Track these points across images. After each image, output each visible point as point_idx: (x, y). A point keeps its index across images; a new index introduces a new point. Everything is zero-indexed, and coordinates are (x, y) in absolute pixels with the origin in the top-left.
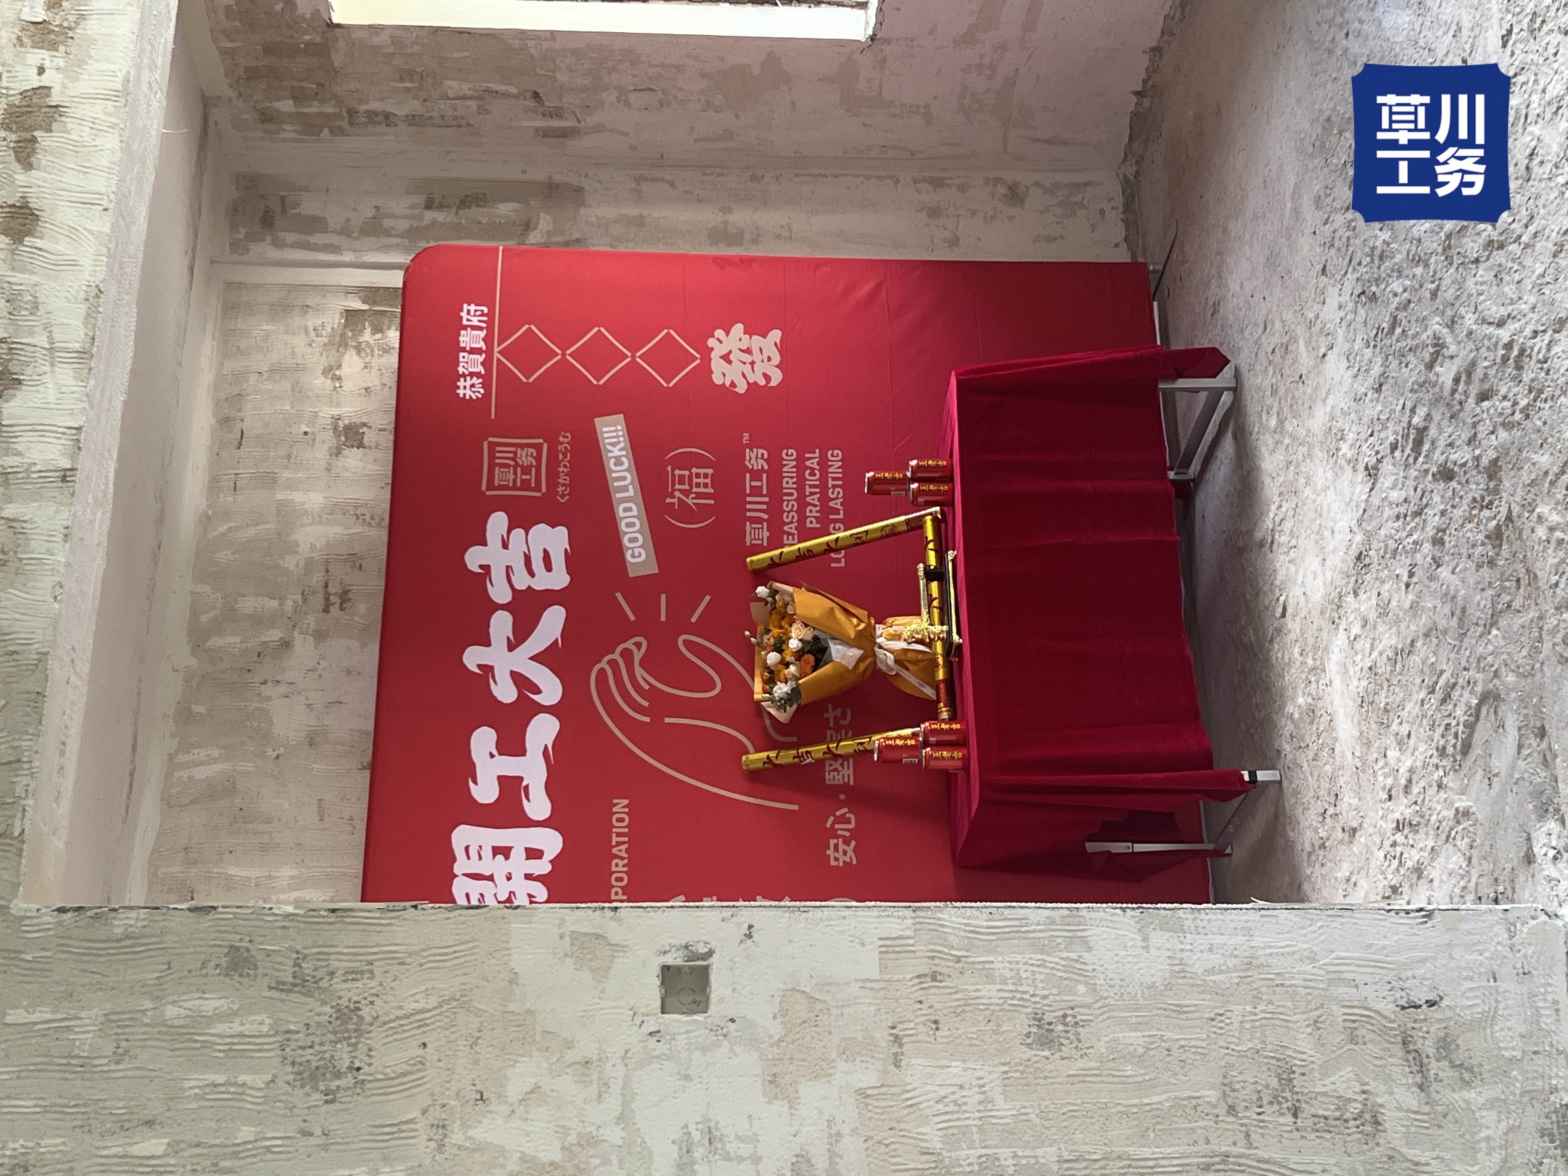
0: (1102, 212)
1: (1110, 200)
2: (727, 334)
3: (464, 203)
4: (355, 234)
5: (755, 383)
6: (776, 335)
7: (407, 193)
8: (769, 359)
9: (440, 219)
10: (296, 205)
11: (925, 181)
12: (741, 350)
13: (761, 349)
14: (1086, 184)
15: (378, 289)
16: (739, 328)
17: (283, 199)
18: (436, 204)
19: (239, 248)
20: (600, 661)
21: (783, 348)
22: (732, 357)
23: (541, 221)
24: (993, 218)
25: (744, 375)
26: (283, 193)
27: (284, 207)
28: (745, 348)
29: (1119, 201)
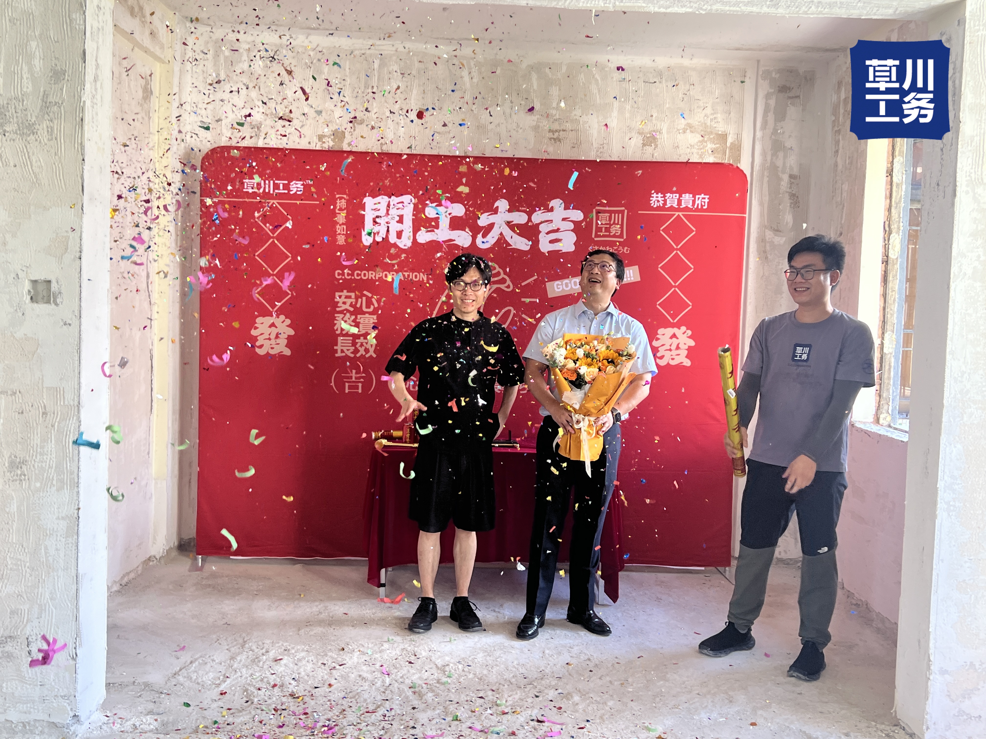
2: (689, 337)
3: (793, 196)
4: (773, 137)
5: (658, 351)
6: (687, 363)
7: (800, 164)
8: (673, 359)
9: (782, 183)
10: (793, 104)
12: (678, 344)
13: (679, 355)
15: (740, 150)
16: (692, 343)
17: (799, 97)
18: (792, 180)
19: (767, 74)
20: (500, 267)
21: (679, 366)
22: (674, 339)
23: (780, 238)
25: (663, 345)
26: (801, 97)
27: (792, 98)
28: (680, 346)
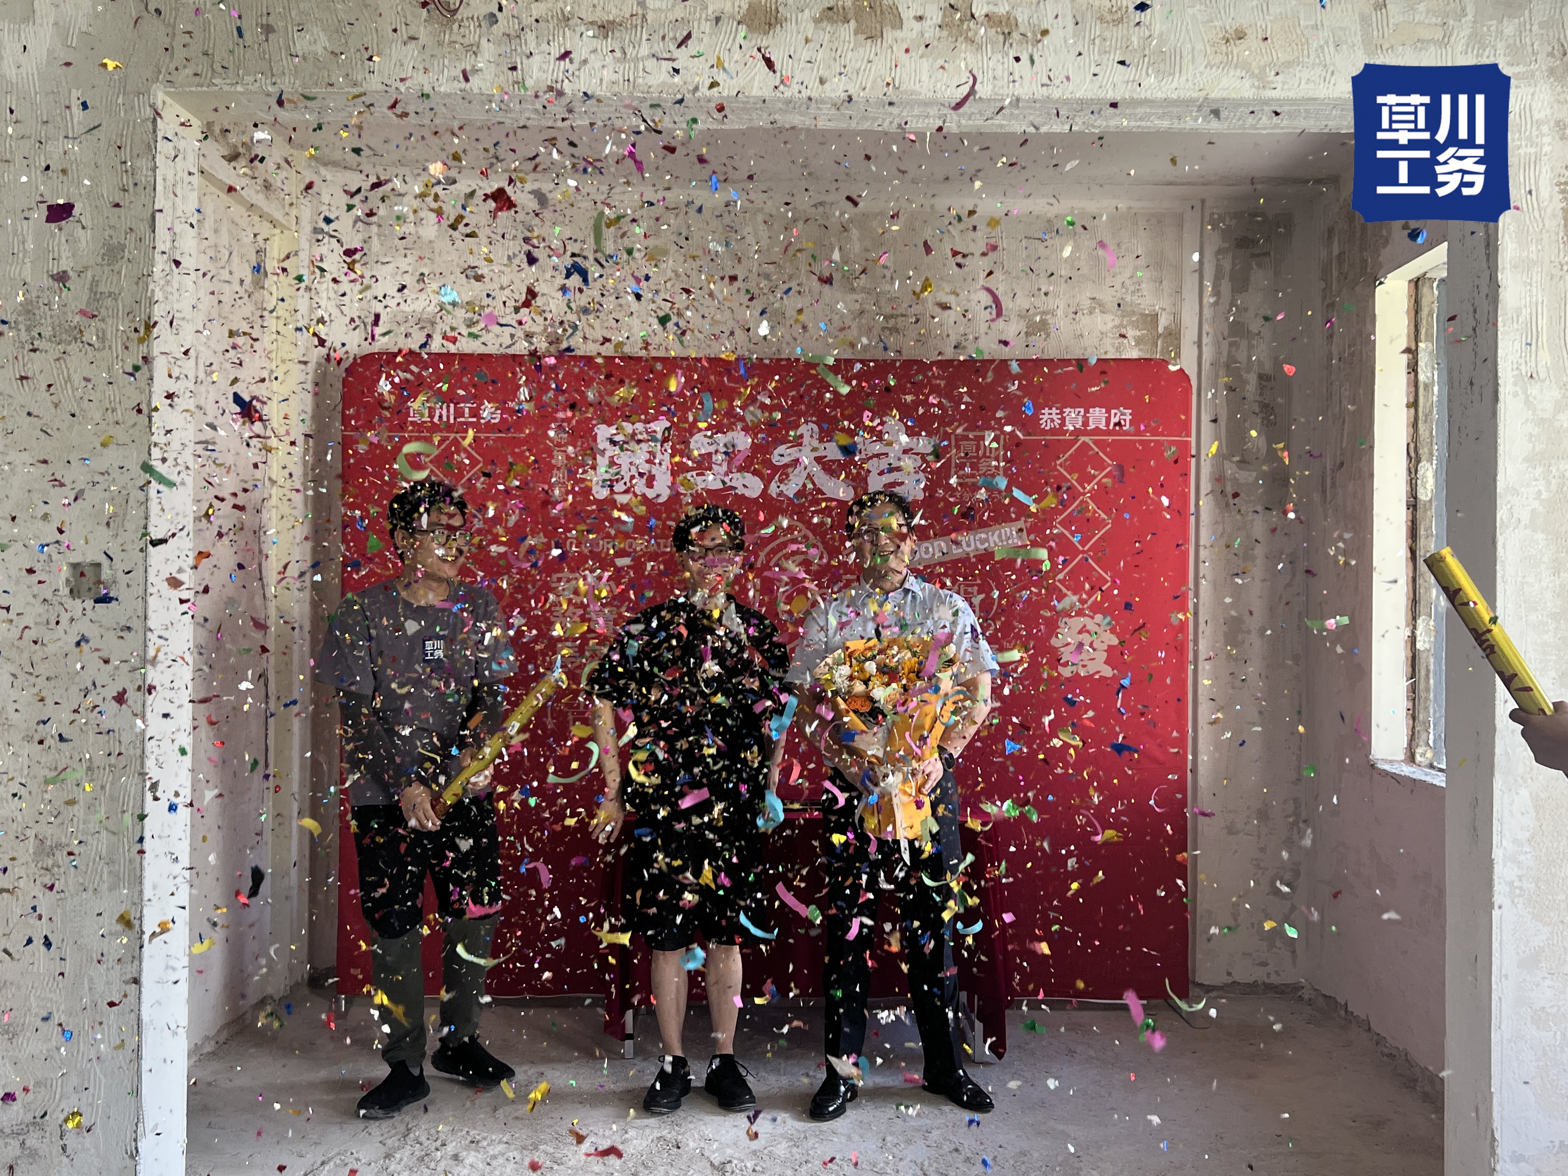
0: (1264, 964)
1: (1277, 973)
2: (1109, 631)
3: (1265, 407)
4: (1230, 317)
5: (1061, 654)
6: (1107, 672)
7: (1275, 358)
8: (1084, 666)
9: (1248, 388)
10: (1259, 265)
11: (1296, 808)
12: (1092, 643)
13: (1093, 659)
14: (1294, 952)
15: (1178, 339)
16: (1114, 641)
17: (1268, 254)
18: (1263, 383)
19: (1217, 221)
21: (1095, 678)
22: (1085, 635)
23: (1247, 473)
24: (1258, 866)
25: (1068, 644)
26: (1272, 254)
27: (1258, 255)
28: (1095, 645)
29: (1274, 980)
